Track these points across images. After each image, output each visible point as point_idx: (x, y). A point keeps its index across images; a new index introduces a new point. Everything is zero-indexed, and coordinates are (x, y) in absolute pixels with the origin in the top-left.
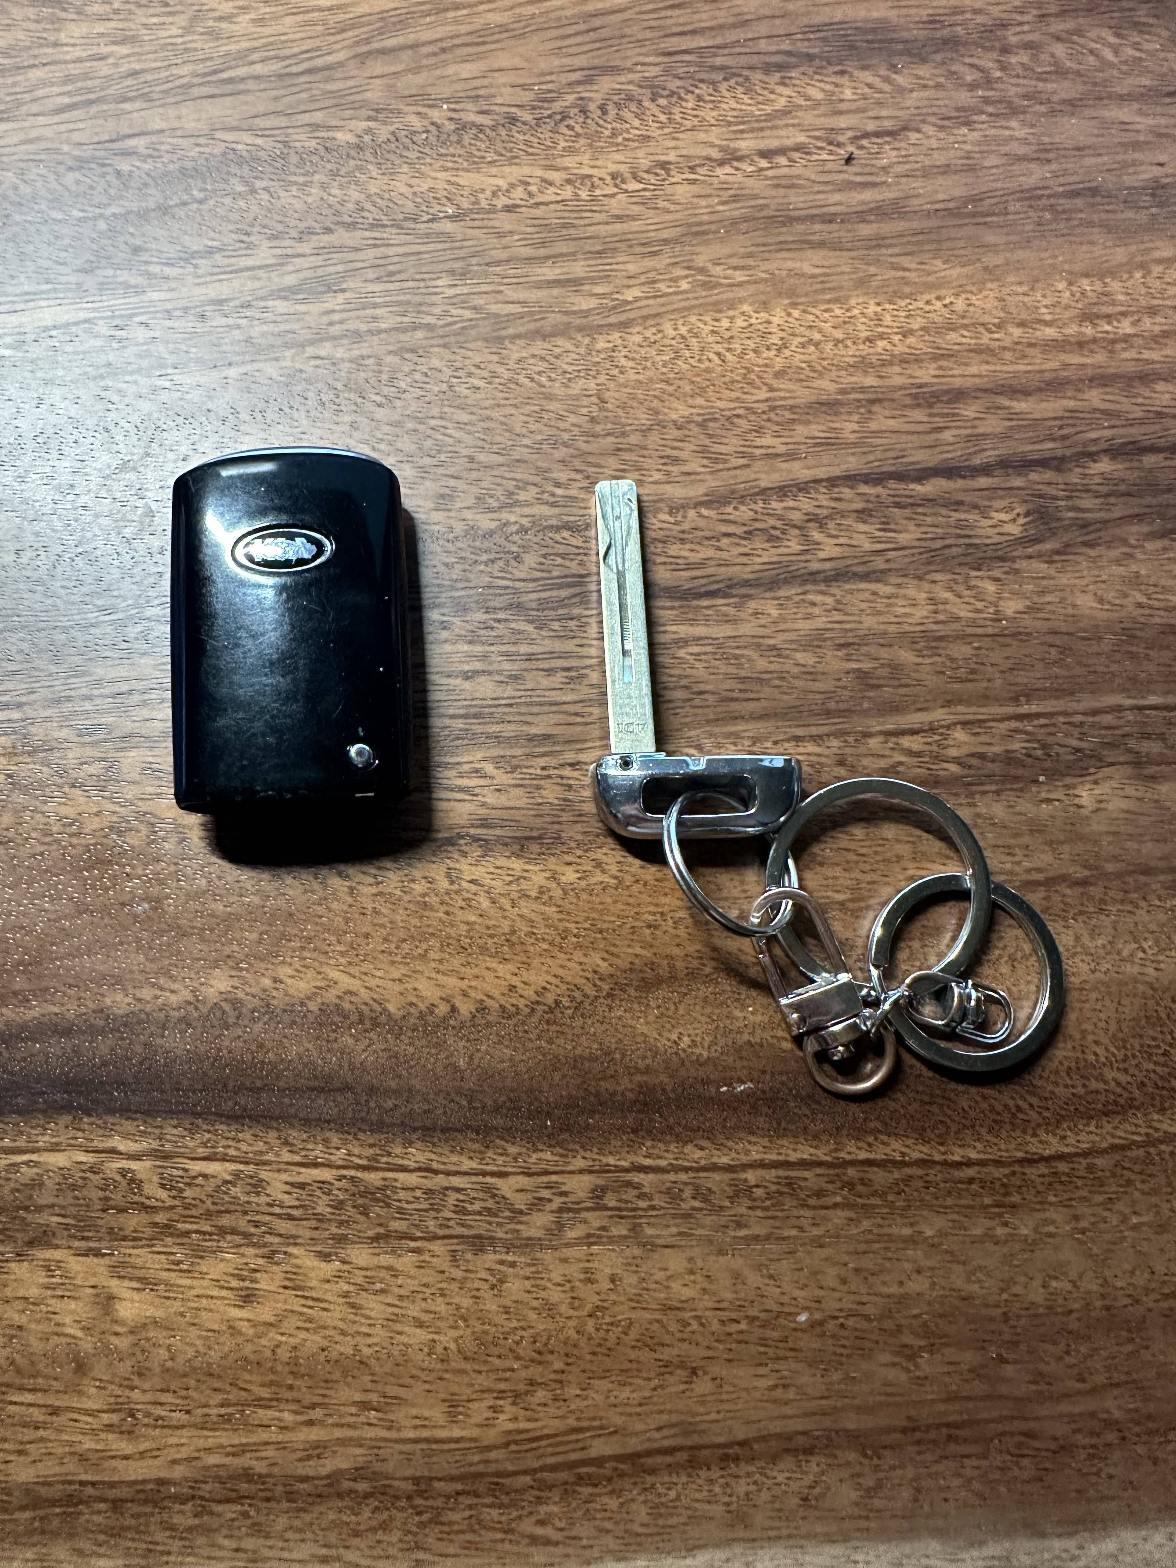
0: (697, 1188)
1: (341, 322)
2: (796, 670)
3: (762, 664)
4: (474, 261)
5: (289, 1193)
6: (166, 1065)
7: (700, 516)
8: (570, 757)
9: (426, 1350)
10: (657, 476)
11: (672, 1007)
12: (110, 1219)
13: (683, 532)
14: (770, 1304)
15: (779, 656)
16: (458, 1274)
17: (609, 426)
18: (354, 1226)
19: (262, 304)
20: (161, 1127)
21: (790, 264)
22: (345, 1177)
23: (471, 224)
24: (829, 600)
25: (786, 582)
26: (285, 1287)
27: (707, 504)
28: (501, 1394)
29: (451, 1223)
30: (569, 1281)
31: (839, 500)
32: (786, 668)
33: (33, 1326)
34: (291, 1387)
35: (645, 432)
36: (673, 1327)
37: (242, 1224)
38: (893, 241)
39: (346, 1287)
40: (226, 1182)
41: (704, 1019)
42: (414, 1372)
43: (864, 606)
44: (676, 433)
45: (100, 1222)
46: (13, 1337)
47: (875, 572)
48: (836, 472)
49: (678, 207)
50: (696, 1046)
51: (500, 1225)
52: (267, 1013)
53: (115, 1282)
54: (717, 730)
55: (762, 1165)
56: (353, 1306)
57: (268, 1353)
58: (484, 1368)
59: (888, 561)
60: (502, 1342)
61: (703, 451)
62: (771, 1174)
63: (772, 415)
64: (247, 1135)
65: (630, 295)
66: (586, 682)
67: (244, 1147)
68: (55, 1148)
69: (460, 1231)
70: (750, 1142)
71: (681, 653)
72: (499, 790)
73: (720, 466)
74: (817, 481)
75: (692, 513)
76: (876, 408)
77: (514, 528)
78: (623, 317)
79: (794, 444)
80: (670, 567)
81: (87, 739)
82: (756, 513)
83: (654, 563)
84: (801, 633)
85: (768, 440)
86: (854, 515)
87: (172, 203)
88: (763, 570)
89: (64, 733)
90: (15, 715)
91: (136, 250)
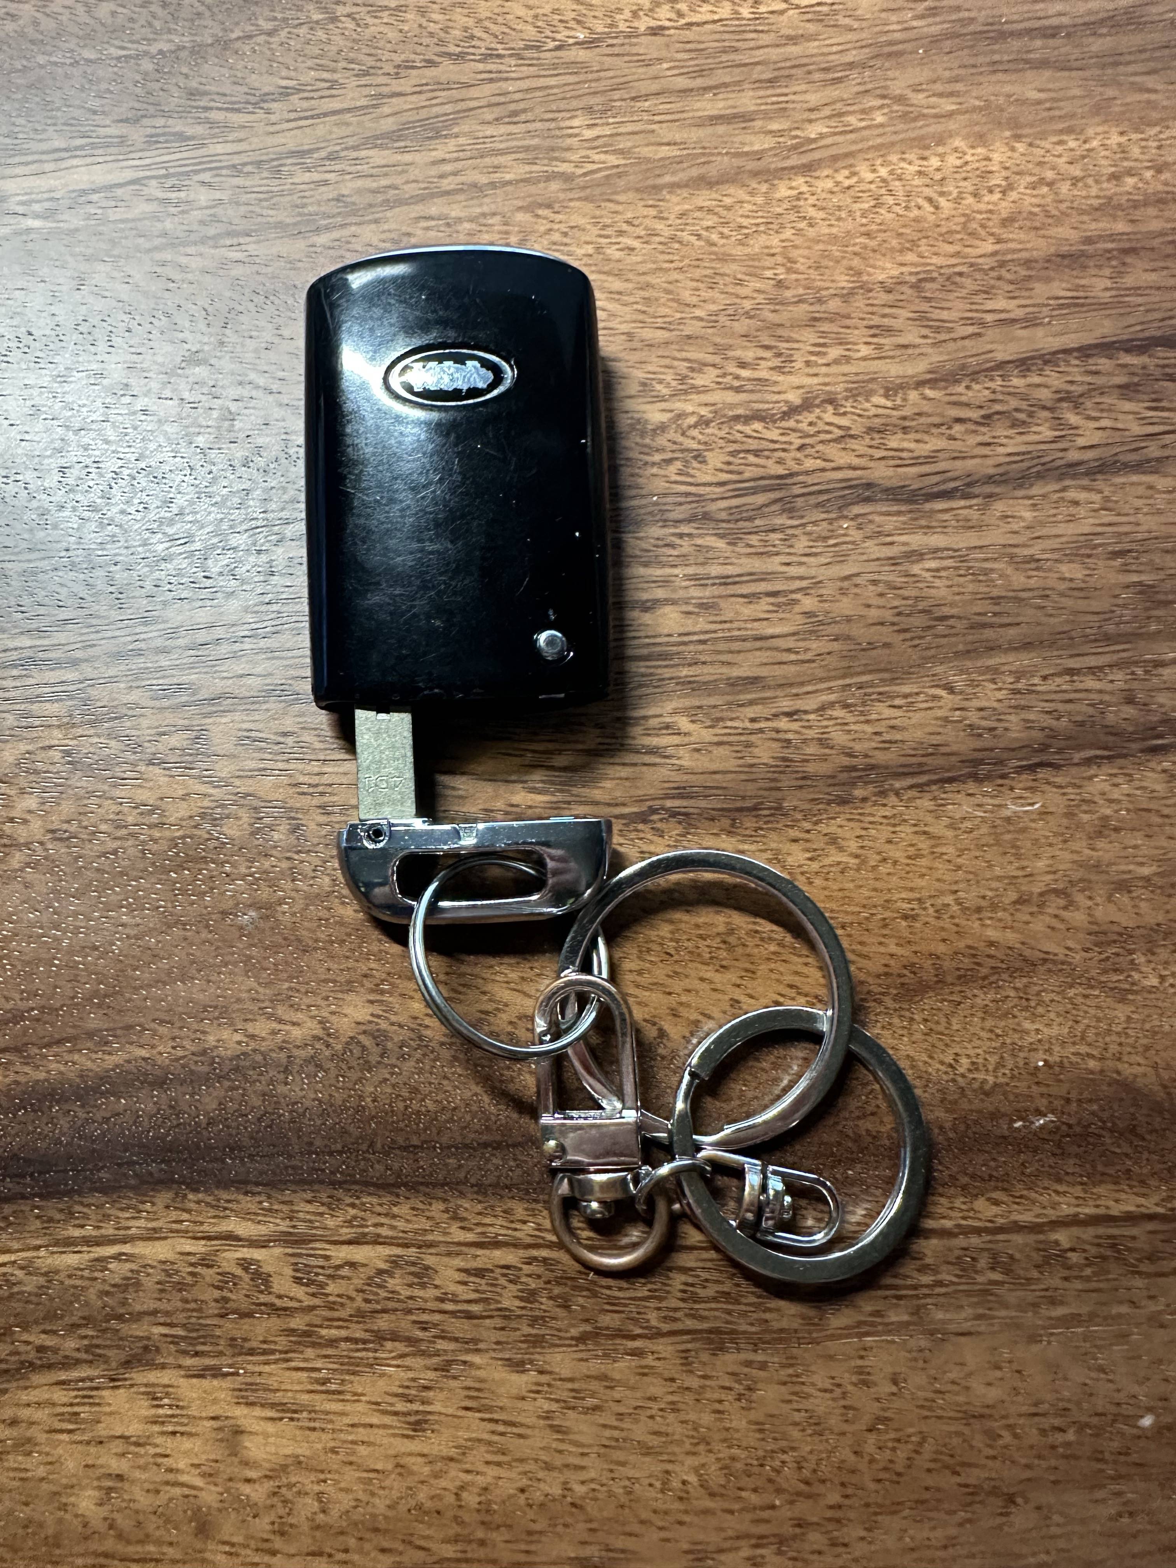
0: (994, 1255)
1: (456, 173)
2: (1063, 586)
3: (1019, 580)
4: (617, 95)
5: (465, 1283)
6: (292, 1121)
7: (925, 398)
8: (786, 705)
9: (658, 1484)
10: (865, 351)
11: (943, 1020)
12: (230, 1327)
13: (904, 418)
14: (1100, 1404)
15: (1037, 569)
16: (694, 1382)
17: (801, 291)
18: (553, 1323)
19: (355, 154)
20: (291, 1203)
21: (1008, 89)
22: (535, 1259)
23: (609, 51)
24: (1096, 497)
25: (1040, 476)
26: (467, 1409)
27: (932, 383)
28: (760, 1541)
29: (678, 1315)
30: (839, 1385)
31: (1096, 373)
32: (1049, 583)
33: (137, 1474)
34: (482, 1543)
35: (847, 296)
36: (978, 1441)
37: (405, 1325)
38: (1132, 58)
39: (546, 1406)
40: (380, 1272)
41: (985, 1035)
42: (644, 1515)
43: (1139, 503)
44: (884, 297)
45: (218, 1332)
46: (110, 1489)
47: (1148, 461)
48: (1087, 339)
49: (864, 24)
50: (978, 1069)
51: (744, 1314)
52: (419, 1047)
53: (240, 1411)
54: (969, 664)
55: (1074, 1221)
56: (557, 1429)
57: (450, 1499)
58: (736, 1506)
59: (1164, 446)
60: (756, 1470)
61: (921, 318)
62: (1088, 1233)
63: (1003, 272)
64: (403, 1209)
65: (813, 131)
66: (797, 609)
67: (400, 1224)
68: (153, 1236)
69: (690, 1324)
70: (1057, 1192)
71: (916, 569)
72: (697, 750)
73: (943, 336)
74: (1065, 351)
75: (913, 395)
76: (1131, 259)
77: (692, 420)
78: (805, 159)
79: (1034, 306)
80: (892, 463)
81: (165, 703)
82: (994, 392)
83: (872, 458)
84: (1064, 539)
85: (1000, 303)
86: (1117, 391)
87: (234, 36)
88: (1009, 463)
89: (134, 696)
90: (70, 675)
91: (192, 94)
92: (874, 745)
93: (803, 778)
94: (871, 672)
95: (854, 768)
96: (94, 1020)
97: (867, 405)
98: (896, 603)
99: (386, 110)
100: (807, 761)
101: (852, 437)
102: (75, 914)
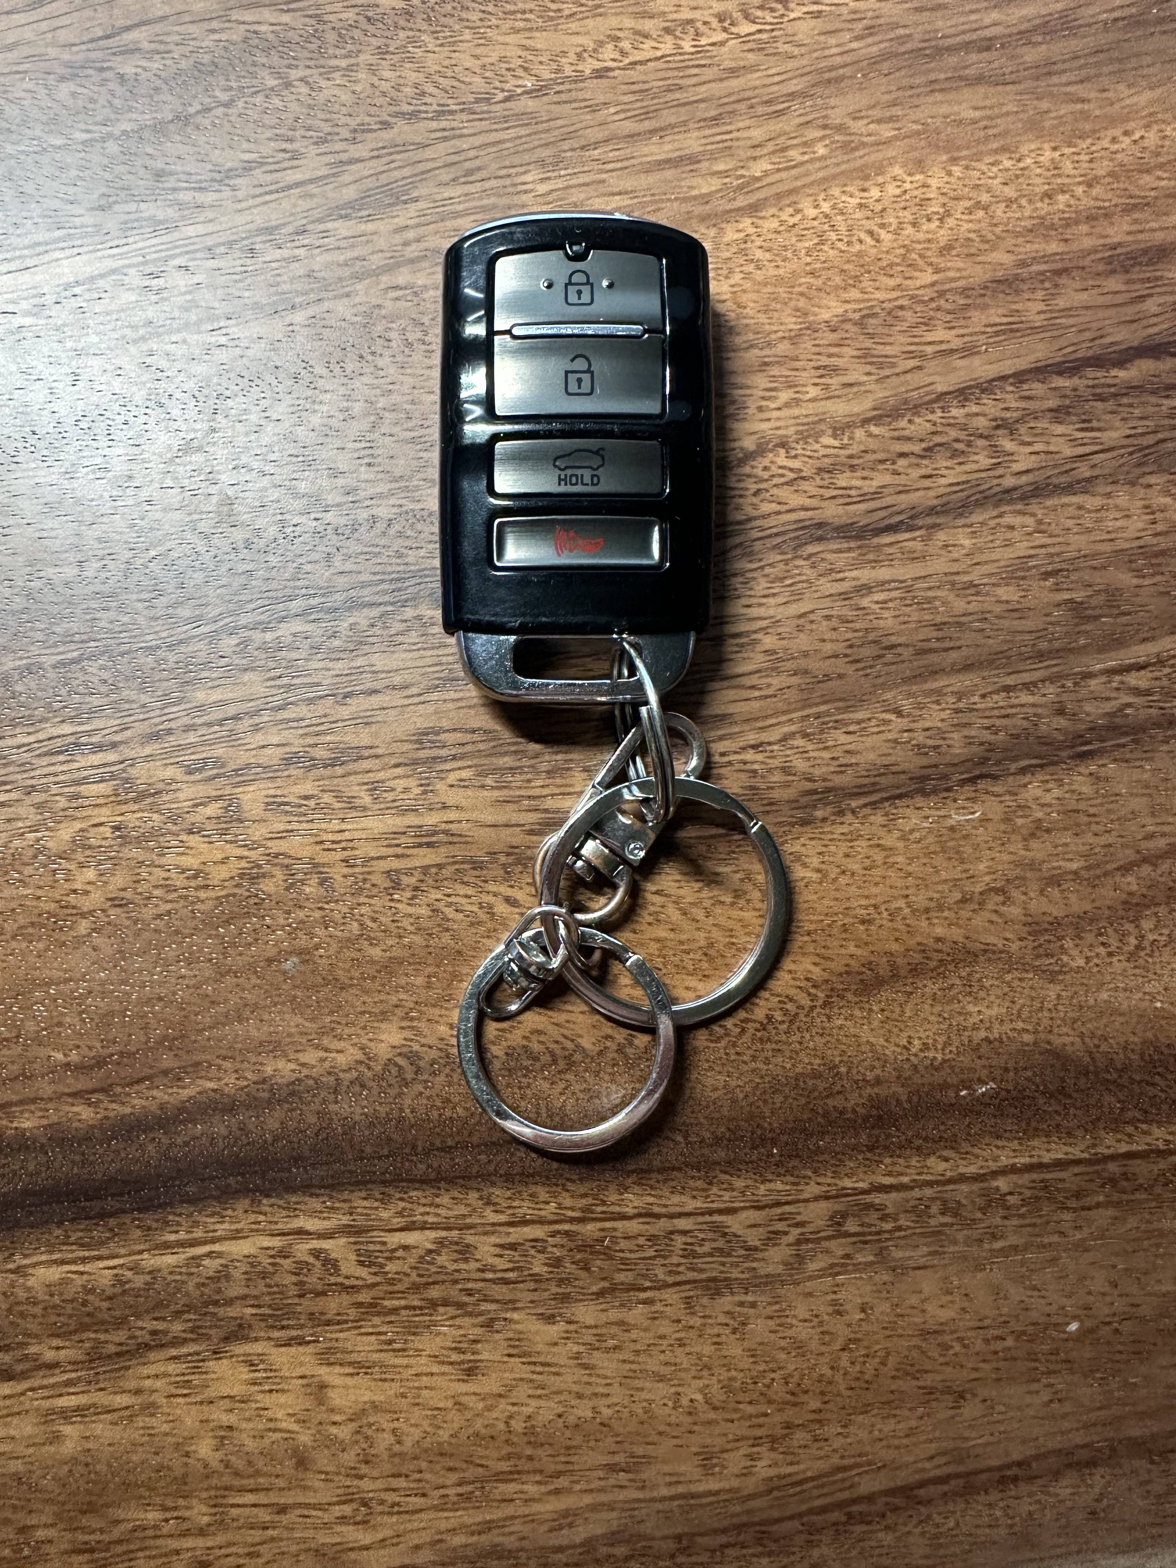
0: (944, 1202)
1: (418, 240)
2: (998, 609)
3: (960, 605)
4: (566, 145)
5: (501, 1256)
6: (345, 1133)
7: (870, 435)
8: (752, 738)
9: (670, 1404)
10: (813, 392)
11: (898, 1010)
12: (308, 1304)
13: (851, 457)
14: (1037, 1317)
15: (977, 594)
16: (696, 1322)
18: (577, 1283)
19: (322, 227)
20: (350, 1201)
21: (944, 109)
22: (559, 1232)
23: (556, 98)
24: (1030, 521)
25: (979, 504)
26: (509, 1355)
27: (876, 420)
28: (757, 1441)
29: (681, 1269)
30: (817, 1316)
31: (1029, 398)
32: (987, 607)
33: (244, 1425)
34: (530, 1458)
35: (794, 339)
36: (934, 1351)
37: (453, 1293)
38: (1066, 66)
39: (576, 1348)
40: (430, 1252)
41: (932, 1018)
42: (662, 1428)
43: (1070, 523)
44: (830, 336)
45: (299, 1309)
46: (223, 1438)
47: (1078, 482)
48: (1022, 364)
49: (803, 50)
50: (928, 1049)
51: (736, 1265)
52: (447, 1063)
53: (324, 1370)
54: (915, 688)
55: (1012, 1170)
56: (585, 1367)
57: (502, 1426)
58: (736, 1416)
59: (1093, 467)
60: (751, 1387)
61: (865, 356)
62: (1025, 1179)
63: (942, 302)
64: (445, 1200)
65: (757, 169)
66: (759, 648)
67: (443, 1212)
68: (236, 1236)
69: (691, 1275)
70: (997, 1147)
71: (865, 602)
73: (887, 372)
74: (1001, 378)
75: (859, 433)
76: (1063, 280)
78: (752, 199)
79: (971, 335)
80: (841, 501)
81: (198, 776)
82: (935, 424)
83: (823, 498)
84: (1002, 563)
85: (940, 334)
86: (1049, 415)
87: (192, 110)
88: (949, 494)
89: (170, 772)
90: (112, 757)
91: (159, 175)
92: (832, 769)
93: (771, 804)
94: (826, 702)
95: (815, 792)
96: (167, 1060)
97: (817, 446)
98: (849, 635)
99: (346, 178)
100: (772, 788)
101: (803, 478)
102: (140, 971)
